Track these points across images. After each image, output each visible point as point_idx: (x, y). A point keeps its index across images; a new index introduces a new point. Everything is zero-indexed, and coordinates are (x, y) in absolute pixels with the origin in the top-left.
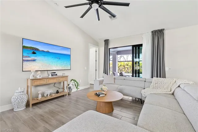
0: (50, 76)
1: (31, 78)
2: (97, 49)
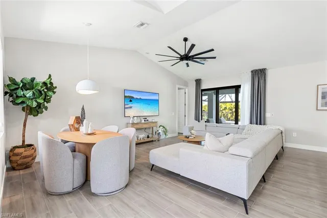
0: (143, 121)
1: (131, 122)
2: (187, 90)
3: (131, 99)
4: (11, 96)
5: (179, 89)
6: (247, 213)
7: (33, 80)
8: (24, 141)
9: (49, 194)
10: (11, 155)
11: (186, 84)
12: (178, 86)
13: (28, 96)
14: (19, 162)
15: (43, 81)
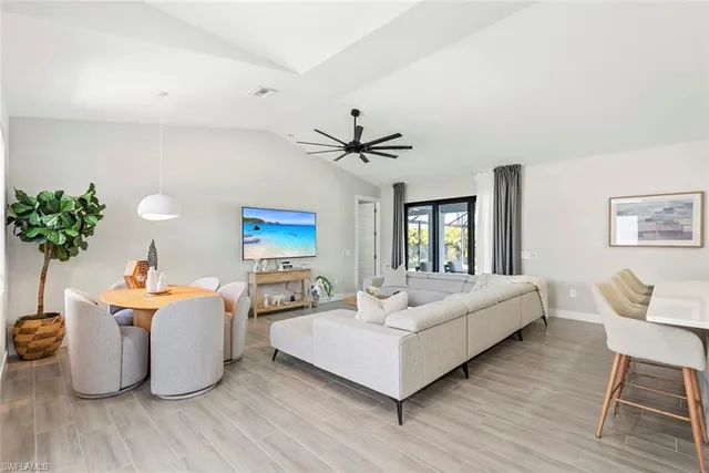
0: (281, 269)
1: (255, 271)
2: (378, 204)
3: (257, 225)
4: (19, 224)
5: (361, 202)
6: (401, 424)
7: (59, 195)
8: (41, 307)
9: (80, 397)
10: (17, 332)
11: (376, 192)
12: (358, 197)
13: (49, 224)
14: (31, 346)
15: (78, 195)
